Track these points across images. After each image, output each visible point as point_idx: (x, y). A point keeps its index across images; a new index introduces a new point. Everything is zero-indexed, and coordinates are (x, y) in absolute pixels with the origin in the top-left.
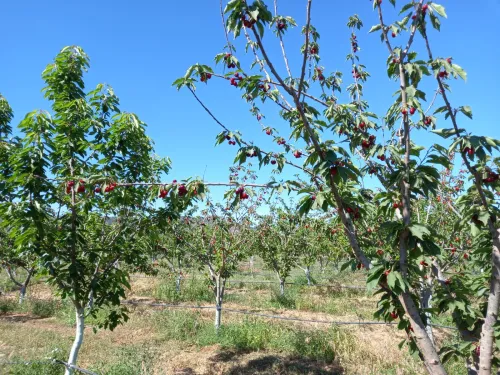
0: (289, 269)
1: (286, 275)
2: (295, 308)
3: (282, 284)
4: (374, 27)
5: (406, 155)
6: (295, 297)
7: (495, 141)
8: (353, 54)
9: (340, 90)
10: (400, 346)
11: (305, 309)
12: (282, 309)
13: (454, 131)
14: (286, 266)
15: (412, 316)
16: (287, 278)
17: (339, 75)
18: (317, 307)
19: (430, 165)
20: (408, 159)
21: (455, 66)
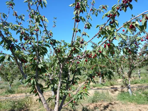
0: (13, 80)
1: (12, 82)
2: (15, 93)
3: (10, 86)
4: (25, 1)
5: (37, 43)
6: (15, 89)
7: (58, 41)
8: (29, 10)
9: (24, 21)
10: (37, 101)
11: (18, 93)
12: (9, 94)
13: (48, 37)
14: (12, 79)
15: (39, 91)
16: (12, 84)
17: (24, 16)
18: (23, 91)
19: (44, 47)
20: (38, 45)
21: (46, 18)
